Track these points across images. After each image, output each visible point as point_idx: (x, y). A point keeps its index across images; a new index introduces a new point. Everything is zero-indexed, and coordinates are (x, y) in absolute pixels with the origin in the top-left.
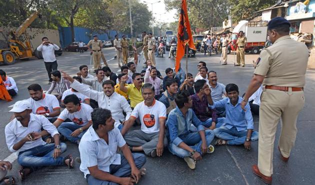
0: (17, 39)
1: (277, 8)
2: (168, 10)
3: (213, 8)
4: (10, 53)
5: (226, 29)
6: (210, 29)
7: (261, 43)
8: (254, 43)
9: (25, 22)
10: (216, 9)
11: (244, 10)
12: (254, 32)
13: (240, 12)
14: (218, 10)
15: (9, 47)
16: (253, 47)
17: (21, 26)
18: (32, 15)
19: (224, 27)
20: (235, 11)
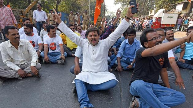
0: (24, 15)
1: (187, 2)
2: (115, 4)
3: (145, 3)
4: (20, 23)
5: (151, 16)
6: (141, 17)
7: (172, 25)
8: (167, 25)
9: (29, 6)
10: (147, 5)
11: (165, 4)
12: (168, 17)
13: (162, 5)
14: (148, 5)
15: (19, 19)
16: (166, 27)
17: (27, 8)
18: (33, 2)
19: (149, 15)
20: (158, 5)
